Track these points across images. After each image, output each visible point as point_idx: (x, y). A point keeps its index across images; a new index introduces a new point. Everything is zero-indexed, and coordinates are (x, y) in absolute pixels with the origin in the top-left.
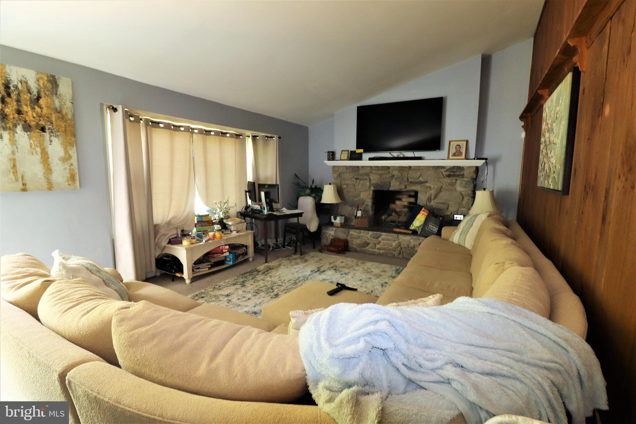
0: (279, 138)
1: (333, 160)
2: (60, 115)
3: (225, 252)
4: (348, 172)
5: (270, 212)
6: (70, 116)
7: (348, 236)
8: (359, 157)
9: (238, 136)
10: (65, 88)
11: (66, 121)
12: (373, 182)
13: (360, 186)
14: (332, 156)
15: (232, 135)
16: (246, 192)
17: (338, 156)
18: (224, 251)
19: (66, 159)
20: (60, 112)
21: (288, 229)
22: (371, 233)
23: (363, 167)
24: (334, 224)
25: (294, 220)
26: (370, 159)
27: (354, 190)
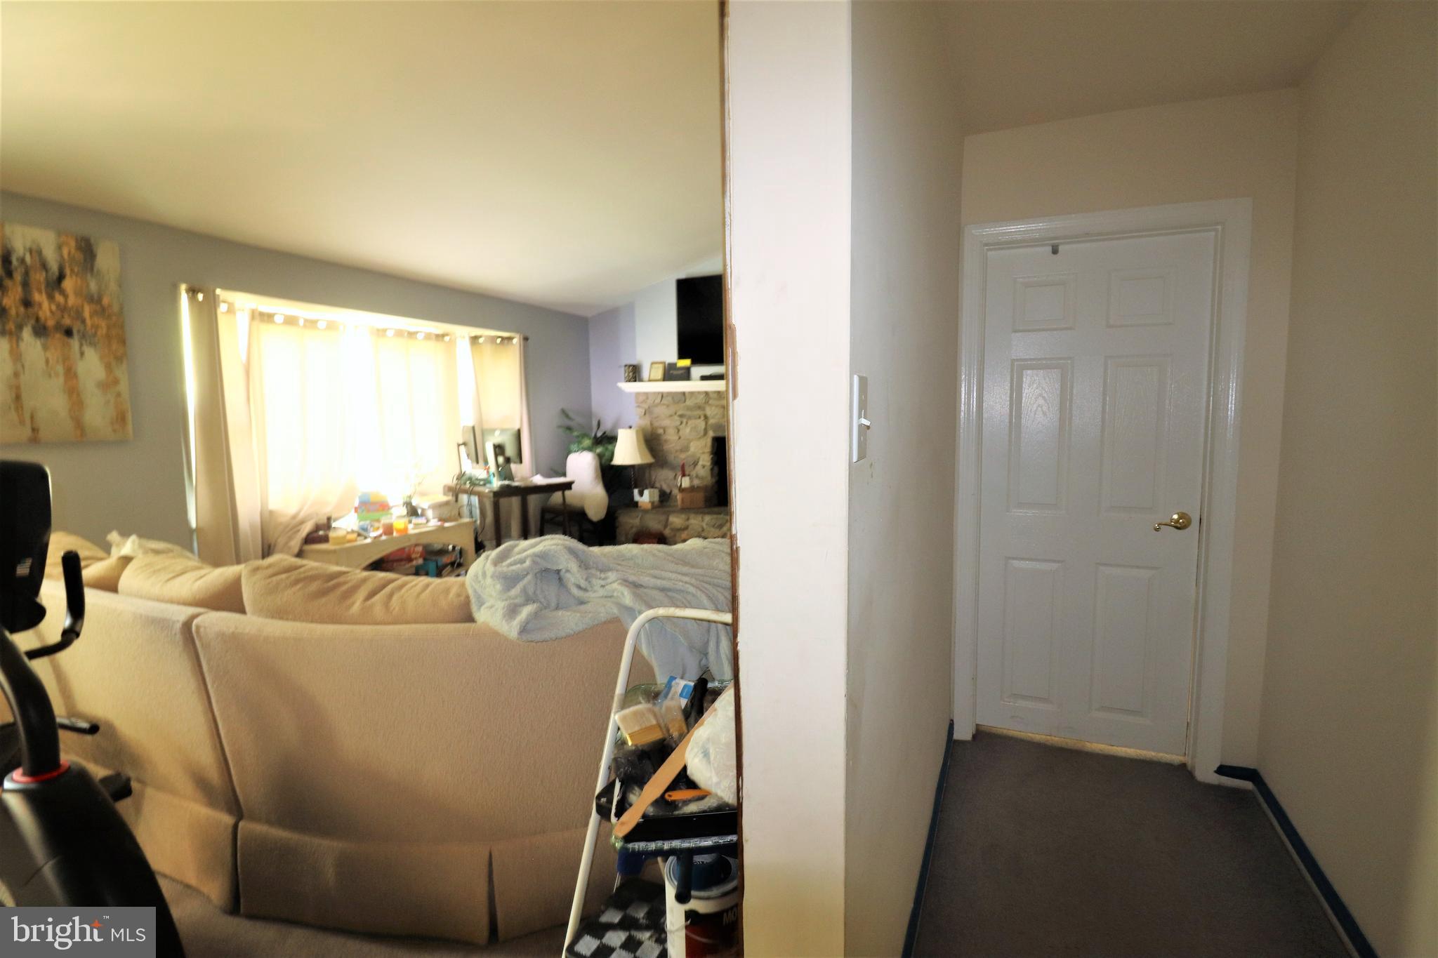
0: (526, 339)
1: (635, 381)
2: (98, 308)
3: (416, 558)
4: (664, 404)
5: (506, 482)
6: (116, 308)
7: (666, 526)
8: (686, 375)
9: (440, 337)
10: (106, 259)
11: (109, 317)
12: (711, 421)
13: (688, 430)
14: (635, 373)
15: (428, 337)
16: (459, 445)
17: (645, 373)
18: (413, 556)
19: (108, 385)
20: (99, 301)
21: (548, 516)
22: (707, 518)
23: (692, 393)
24: (639, 504)
25: (557, 497)
26: (704, 378)
27: (678, 438)
